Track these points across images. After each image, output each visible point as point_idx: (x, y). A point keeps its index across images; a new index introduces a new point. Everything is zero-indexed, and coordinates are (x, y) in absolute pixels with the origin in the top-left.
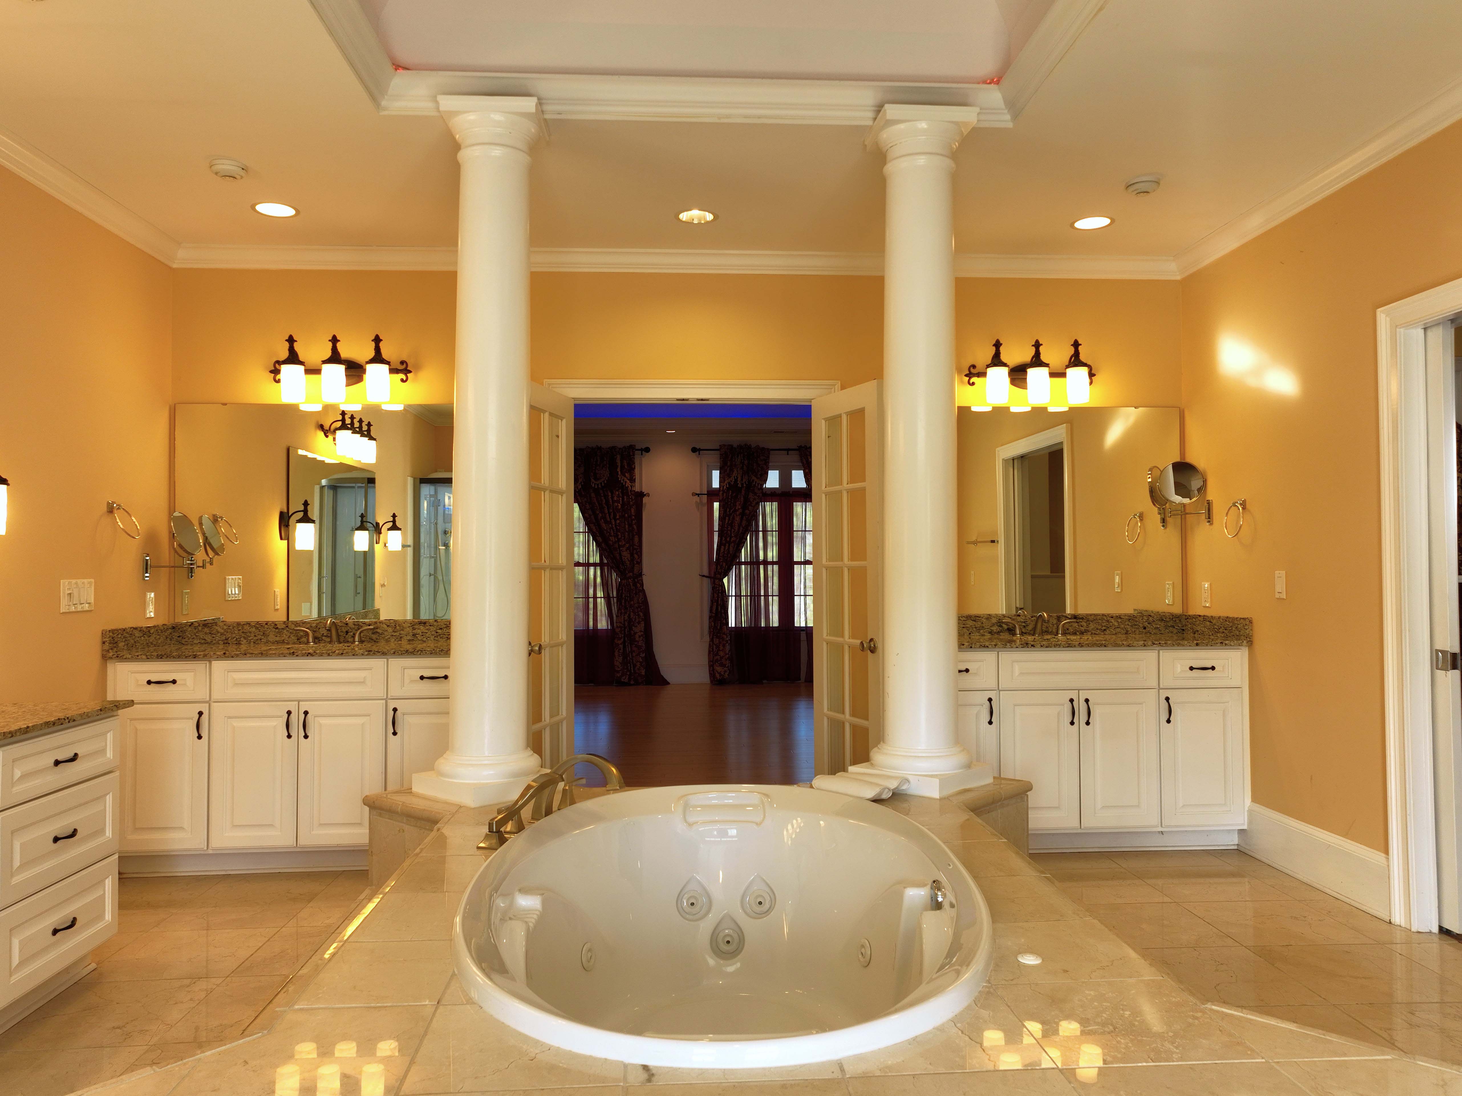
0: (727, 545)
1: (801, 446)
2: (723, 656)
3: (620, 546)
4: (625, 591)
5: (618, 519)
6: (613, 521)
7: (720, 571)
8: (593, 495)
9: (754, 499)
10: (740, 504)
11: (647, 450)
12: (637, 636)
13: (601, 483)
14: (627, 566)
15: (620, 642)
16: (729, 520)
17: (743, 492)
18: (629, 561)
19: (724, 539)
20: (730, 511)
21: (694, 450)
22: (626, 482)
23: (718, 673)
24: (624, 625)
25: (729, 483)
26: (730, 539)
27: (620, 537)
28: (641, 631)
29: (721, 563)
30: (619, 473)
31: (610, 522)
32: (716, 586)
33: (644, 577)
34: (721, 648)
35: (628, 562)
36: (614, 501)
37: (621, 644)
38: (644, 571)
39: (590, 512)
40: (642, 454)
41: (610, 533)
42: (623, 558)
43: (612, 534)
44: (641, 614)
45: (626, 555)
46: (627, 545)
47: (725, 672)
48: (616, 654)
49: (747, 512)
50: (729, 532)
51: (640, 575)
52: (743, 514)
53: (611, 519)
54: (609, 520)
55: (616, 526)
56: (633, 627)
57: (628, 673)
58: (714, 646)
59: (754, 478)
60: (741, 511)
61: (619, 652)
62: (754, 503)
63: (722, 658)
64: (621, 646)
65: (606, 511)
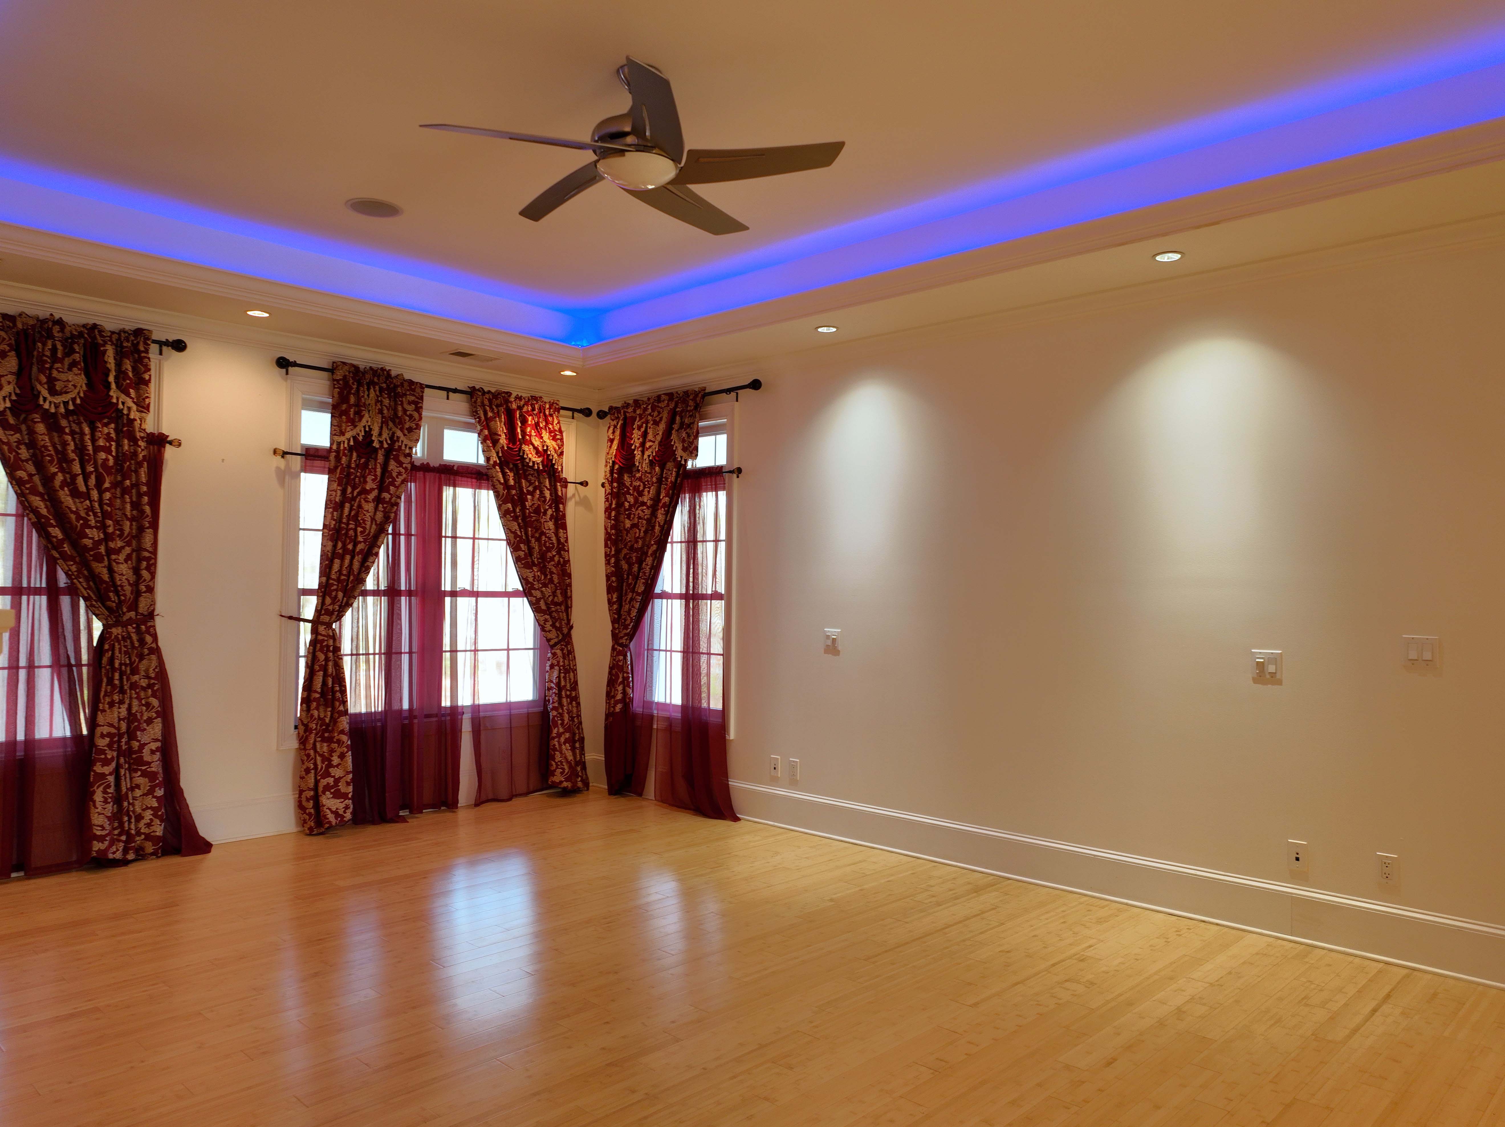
0: (348, 557)
1: (473, 388)
2: (340, 778)
3: (110, 552)
4: (120, 653)
5: (107, 490)
6: (95, 494)
7: (331, 608)
8: (41, 428)
9: (400, 474)
10: (373, 480)
11: (179, 346)
12: (146, 751)
13: (66, 404)
14: (125, 595)
15: (107, 770)
16: (351, 509)
17: (381, 458)
18: (130, 584)
19: (340, 545)
20: (352, 493)
21: (283, 363)
22: (129, 409)
23: (332, 812)
24: (118, 729)
25: (355, 438)
26: (355, 546)
27: (111, 530)
28: (156, 740)
29: (334, 593)
30: (113, 386)
31: (87, 496)
32: (320, 638)
33: (158, 619)
34: (336, 760)
35: (128, 589)
36: (97, 449)
37: (110, 774)
38: (159, 608)
39: (31, 468)
40: (161, 354)
41: (86, 520)
42: (118, 577)
43: (93, 523)
44: (155, 702)
45: (124, 570)
46: (128, 550)
47: (347, 807)
48: (98, 797)
49: (386, 496)
50: (351, 533)
51: (151, 615)
52: (378, 500)
53: (88, 489)
54: (83, 489)
55: (101, 505)
56: (138, 733)
57: (124, 838)
58: (319, 759)
59: (399, 433)
60: (375, 493)
61: (105, 792)
62: (399, 480)
63: (337, 781)
64: (111, 779)
65: (77, 468)
